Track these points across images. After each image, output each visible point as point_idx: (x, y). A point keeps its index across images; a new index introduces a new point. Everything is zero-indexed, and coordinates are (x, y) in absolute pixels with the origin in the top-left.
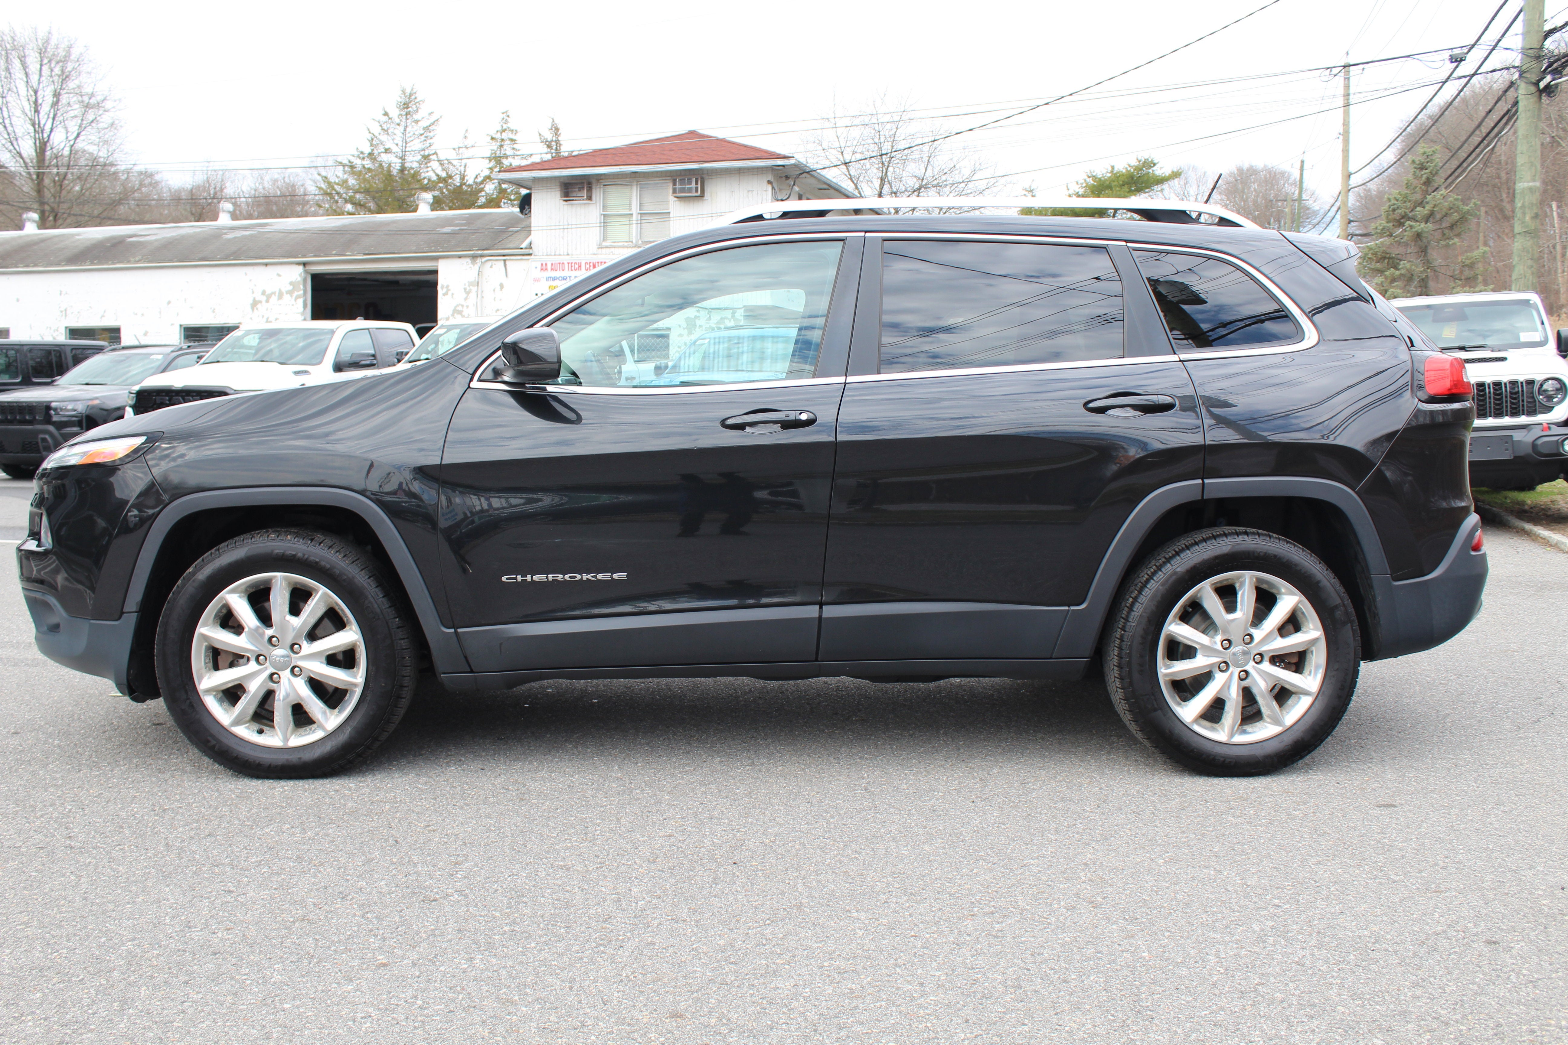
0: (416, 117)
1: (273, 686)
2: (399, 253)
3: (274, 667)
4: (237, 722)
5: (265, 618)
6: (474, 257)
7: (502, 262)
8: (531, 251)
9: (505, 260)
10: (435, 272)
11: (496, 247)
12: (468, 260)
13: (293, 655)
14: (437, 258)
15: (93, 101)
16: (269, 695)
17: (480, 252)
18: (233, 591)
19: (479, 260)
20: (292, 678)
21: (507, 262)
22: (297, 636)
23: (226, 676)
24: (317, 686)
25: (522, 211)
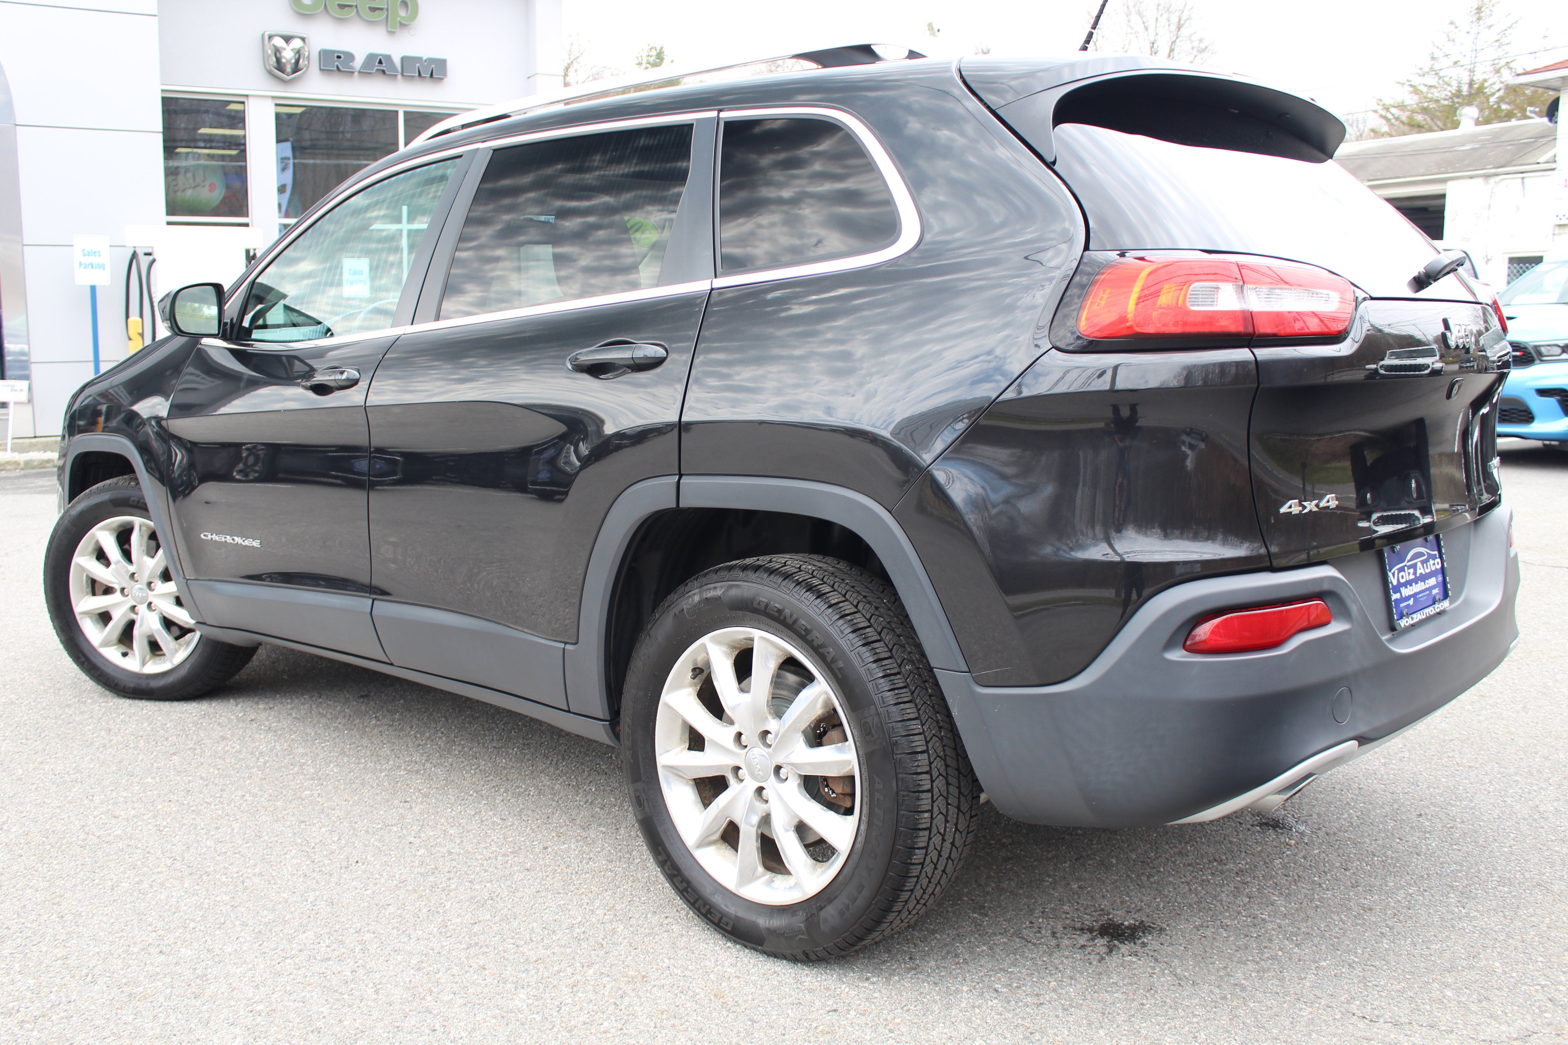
0: (1489, 22)
1: (134, 616)
2: (1404, 177)
3: (135, 601)
4: (106, 644)
5: (127, 555)
6: (1487, 176)
7: (1520, 180)
8: (1553, 166)
9: (1523, 178)
10: (1443, 196)
11: (1514, 163)
12: (1480, 181)
13: (150, 593)
14: (1444, 181)
15: (1202, 46)
16: (131, 625)
17: (1493, 171)
18: (102, 529)
19: (1492, 180)
20: (147, 611)
21: (1525, 180)
22: (151, 575)
23: (101, 602)
24: (168, 623)
25: (1550, 120)
